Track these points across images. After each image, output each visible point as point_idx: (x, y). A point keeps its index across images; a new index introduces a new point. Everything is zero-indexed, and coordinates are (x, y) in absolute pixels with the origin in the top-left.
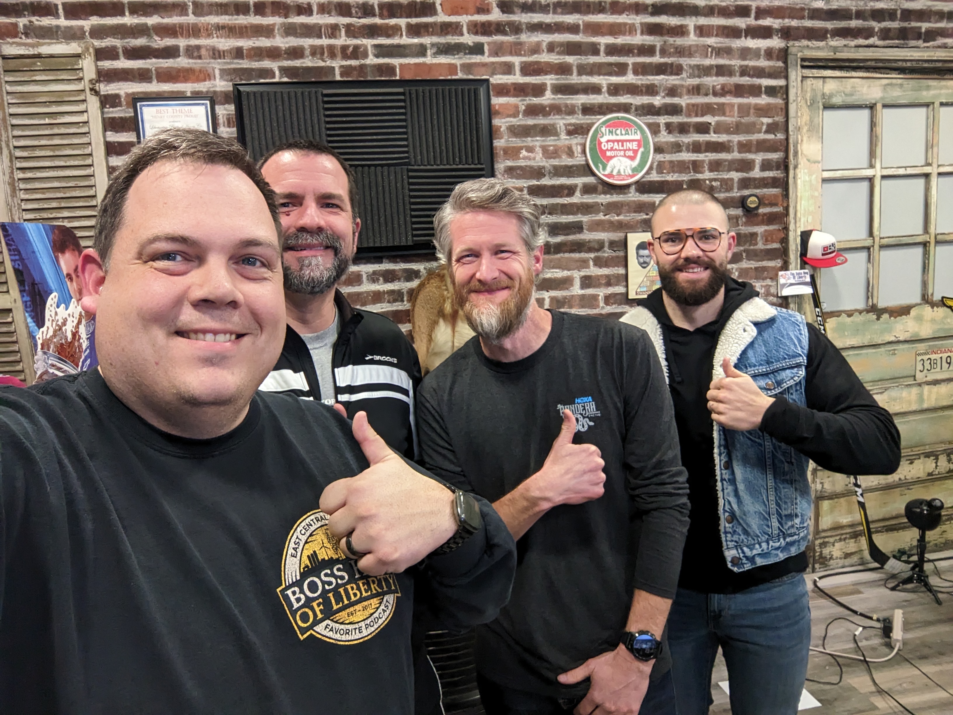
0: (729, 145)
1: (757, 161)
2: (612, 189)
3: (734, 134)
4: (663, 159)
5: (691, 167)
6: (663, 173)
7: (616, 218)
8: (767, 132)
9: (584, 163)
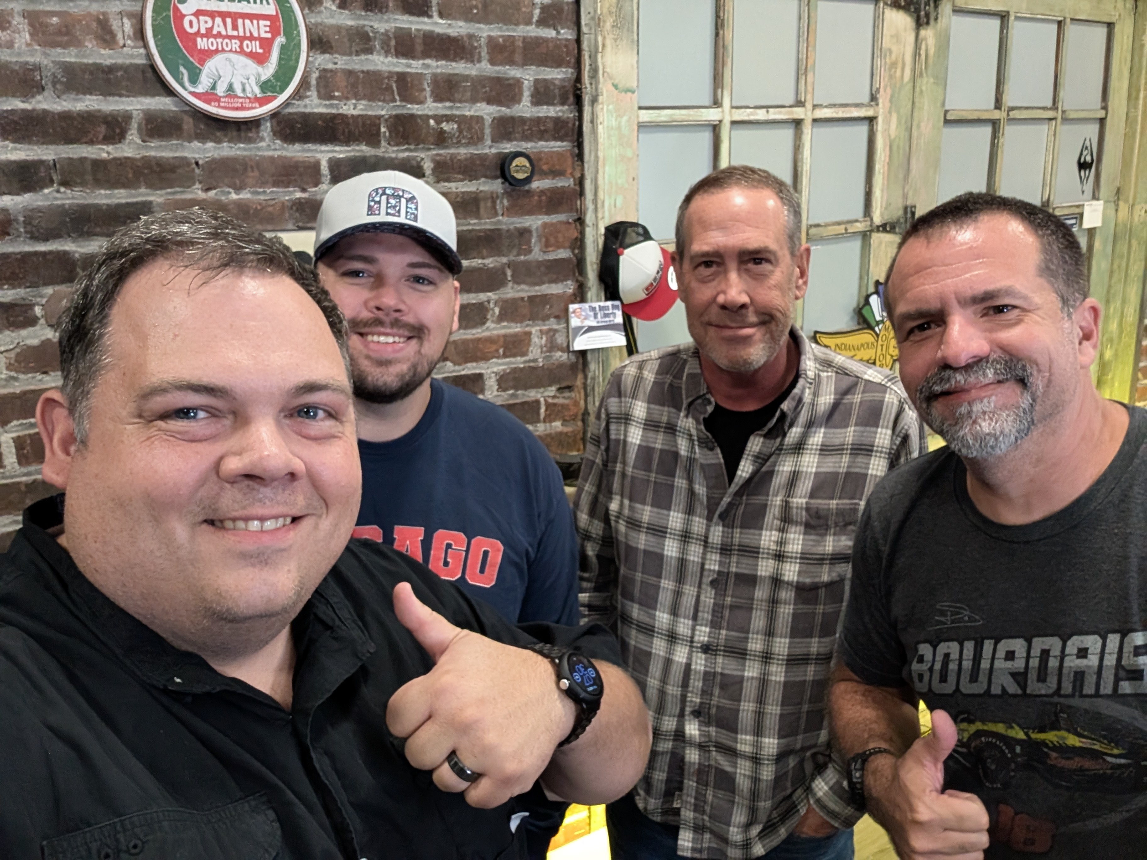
0: (472, 45)
1: (526, 82)
2: (220, 129)
3: (479, 23)
4: (330, 66)
5: (395, 88)
6: (333, 98)
7: (234, 196)
8: (542, 22)
9: (142, 61)
